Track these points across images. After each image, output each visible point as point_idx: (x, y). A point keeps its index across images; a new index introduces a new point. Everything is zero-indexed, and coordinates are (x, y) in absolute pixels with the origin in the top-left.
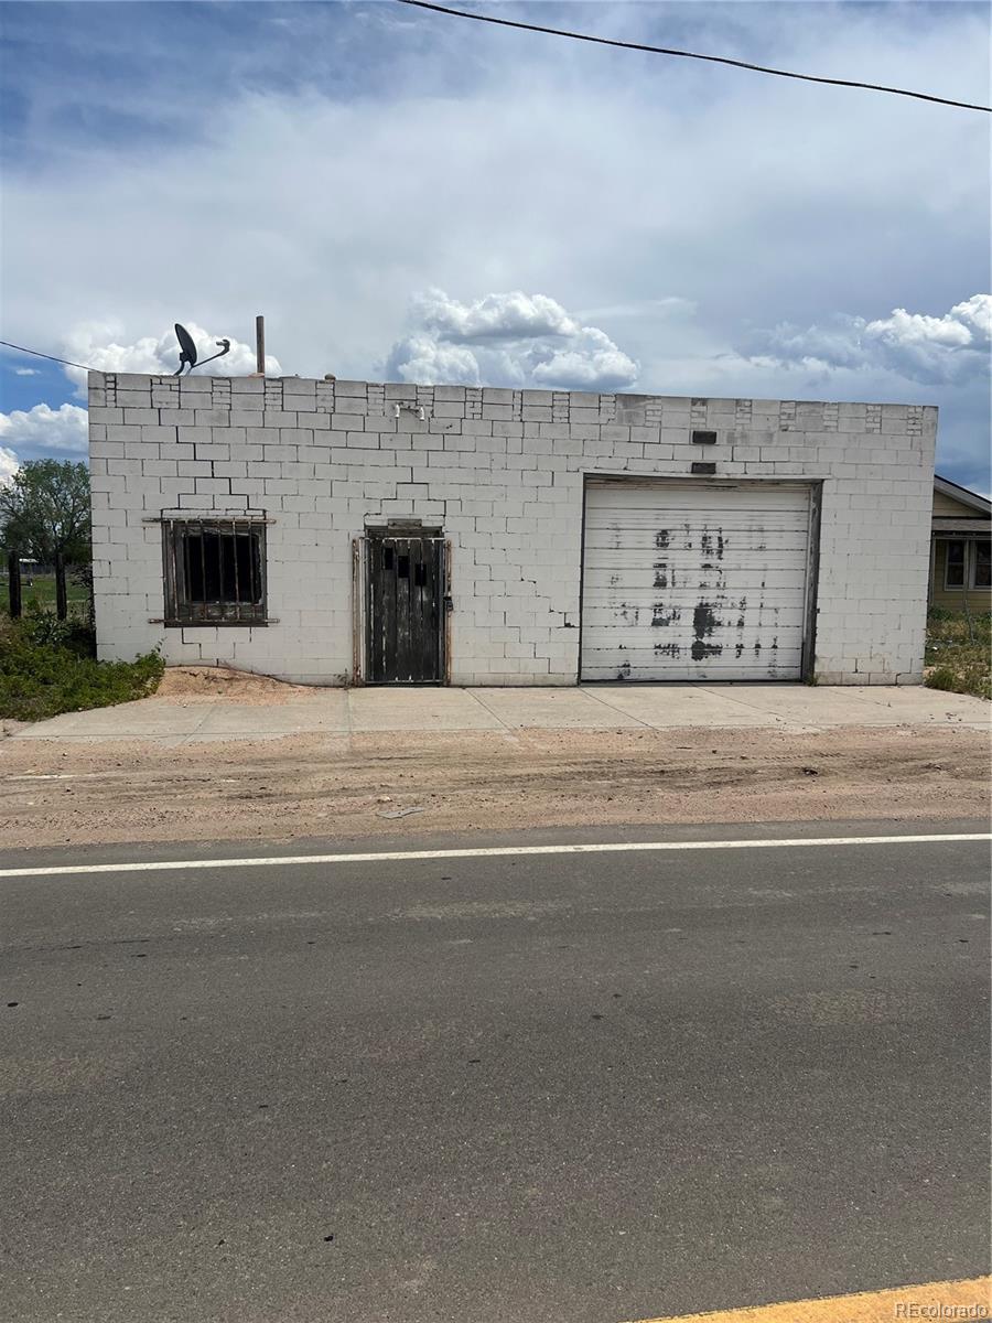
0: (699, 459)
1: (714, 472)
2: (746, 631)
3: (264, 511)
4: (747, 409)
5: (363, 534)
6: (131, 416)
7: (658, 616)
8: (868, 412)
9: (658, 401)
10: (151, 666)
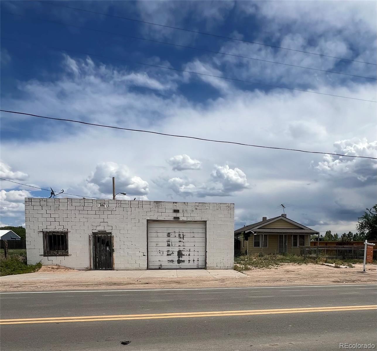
0: (175, 216)
1: (179, 219)
2: (190, 257)
3: (68, 229)
4: (187, 204)
5: (92, 234)
6: (35, 208)
7: (168, 253)
8: (217, 205)
9: (164, 203)
10: (39, 266)
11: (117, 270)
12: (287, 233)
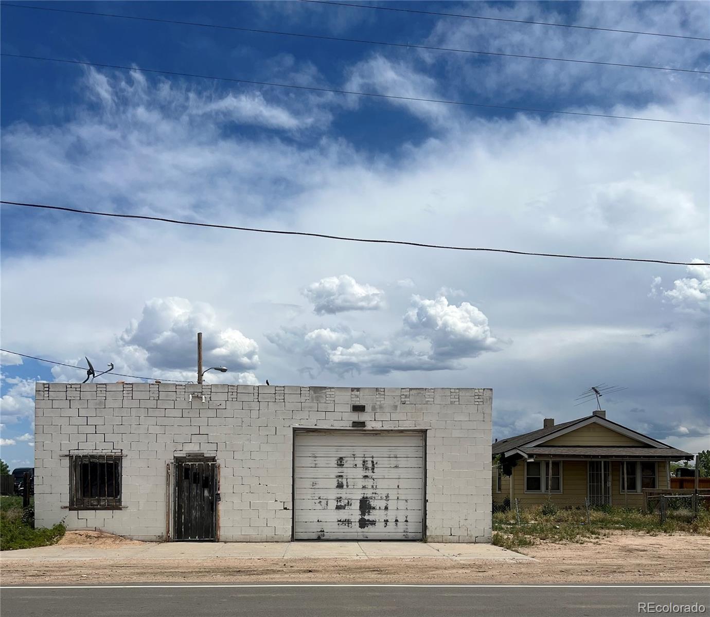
0: (356, 419)
1: (365, 426)
2: (389, 512)
3: (122, 450)
4: (383, 393)
5: (173, 461)
6: (56, 404)
7: (339, 504)
8: (451, 392)
9: (332, 390)
10: (59, 531)
11: (225, 542)
12: (612, 456)
